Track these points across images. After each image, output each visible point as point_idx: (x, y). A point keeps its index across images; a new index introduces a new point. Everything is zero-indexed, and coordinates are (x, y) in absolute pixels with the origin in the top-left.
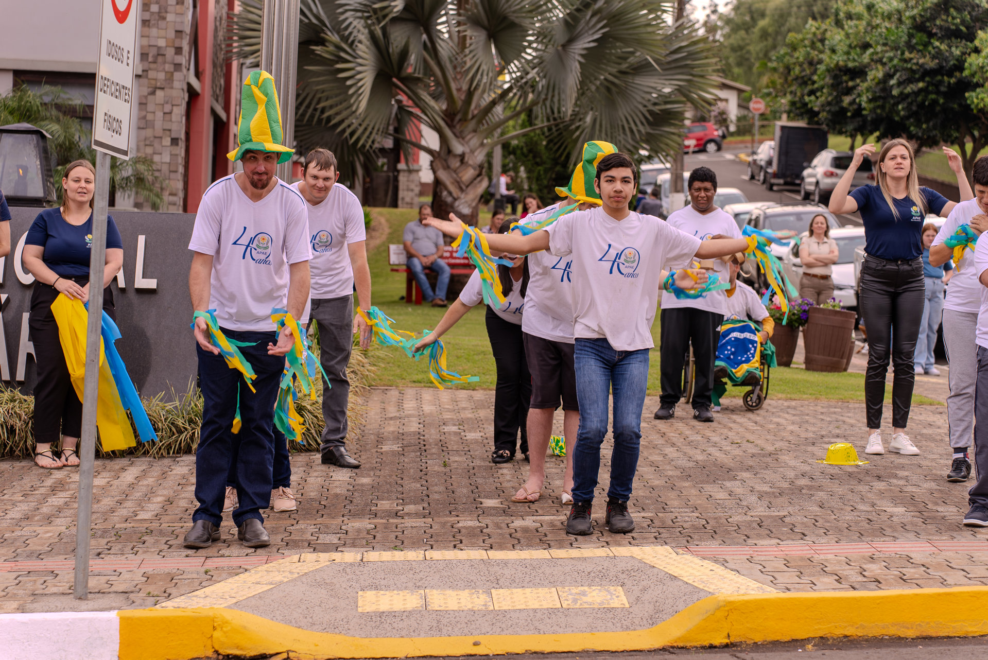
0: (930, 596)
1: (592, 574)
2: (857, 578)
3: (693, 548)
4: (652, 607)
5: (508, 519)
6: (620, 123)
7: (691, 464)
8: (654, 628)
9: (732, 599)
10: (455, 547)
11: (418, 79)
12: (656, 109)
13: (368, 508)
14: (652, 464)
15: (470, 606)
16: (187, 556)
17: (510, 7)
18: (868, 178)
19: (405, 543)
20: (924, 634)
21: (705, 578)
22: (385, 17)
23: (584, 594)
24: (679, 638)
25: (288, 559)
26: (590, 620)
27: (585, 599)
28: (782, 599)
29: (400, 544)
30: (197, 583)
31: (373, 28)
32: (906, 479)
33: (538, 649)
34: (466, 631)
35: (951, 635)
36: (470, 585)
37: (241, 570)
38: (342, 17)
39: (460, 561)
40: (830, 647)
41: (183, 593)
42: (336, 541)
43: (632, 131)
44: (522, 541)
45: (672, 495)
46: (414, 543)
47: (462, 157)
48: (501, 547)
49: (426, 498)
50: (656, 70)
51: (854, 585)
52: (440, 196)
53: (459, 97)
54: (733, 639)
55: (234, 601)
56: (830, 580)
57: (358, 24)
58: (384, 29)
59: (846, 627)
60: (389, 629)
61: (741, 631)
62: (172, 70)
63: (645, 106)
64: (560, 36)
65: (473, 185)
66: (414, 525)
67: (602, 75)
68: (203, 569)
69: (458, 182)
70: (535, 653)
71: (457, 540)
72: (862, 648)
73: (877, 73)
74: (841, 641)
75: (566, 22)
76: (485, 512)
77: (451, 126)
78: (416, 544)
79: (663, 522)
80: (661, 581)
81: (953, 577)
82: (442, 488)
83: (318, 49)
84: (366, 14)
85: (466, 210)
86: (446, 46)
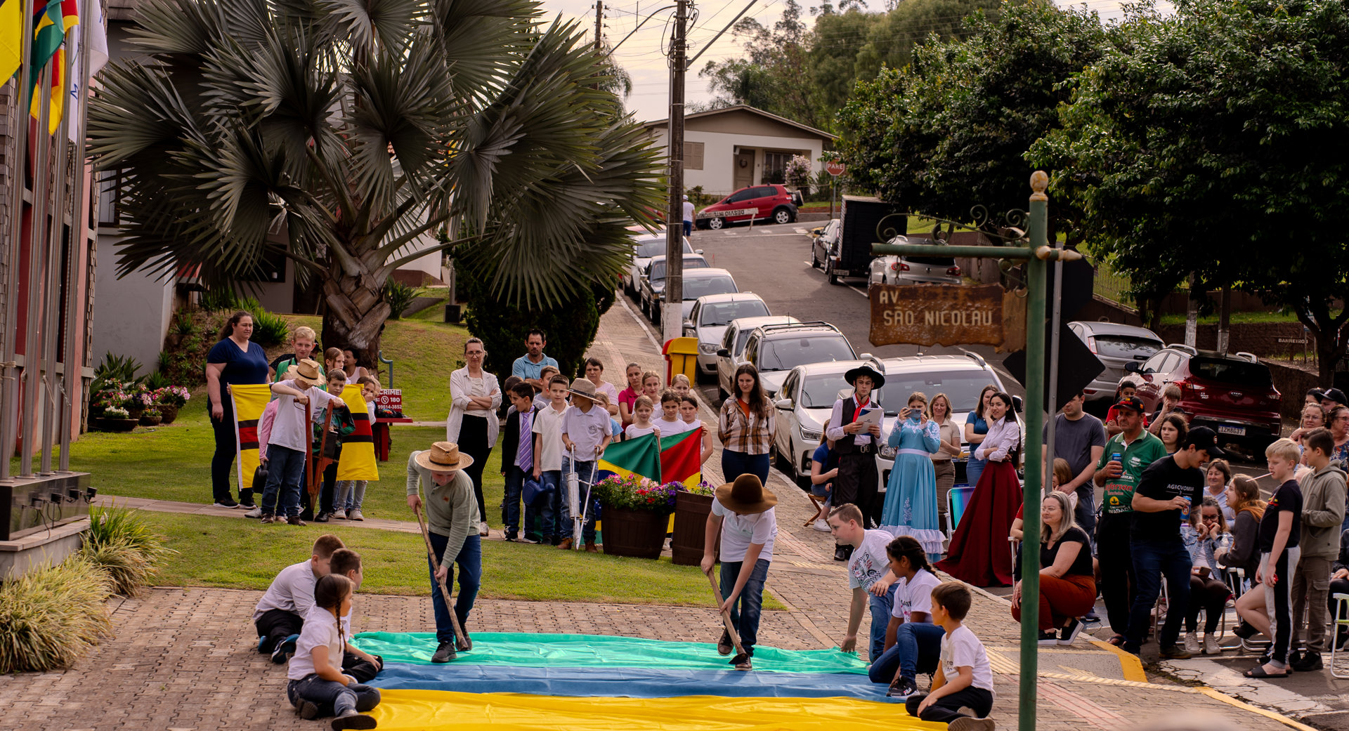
17: (407, 107)
18: (948, 273)
22: (257, 115)
31: (240, 129)
47: (358, 279)
50: (586, 181)
52: (332, 326)
53: (355, 207)
58: (254, 132)
64: (477, 136)
65: (371, 313)
67: (525, 185)
69: (352, 310)
73: (946, 144)
75: (484, 120)
77: (345, 243)
83: (175, 155)
84: (232, 111)
85: (362, 344)
86: (332, 150)
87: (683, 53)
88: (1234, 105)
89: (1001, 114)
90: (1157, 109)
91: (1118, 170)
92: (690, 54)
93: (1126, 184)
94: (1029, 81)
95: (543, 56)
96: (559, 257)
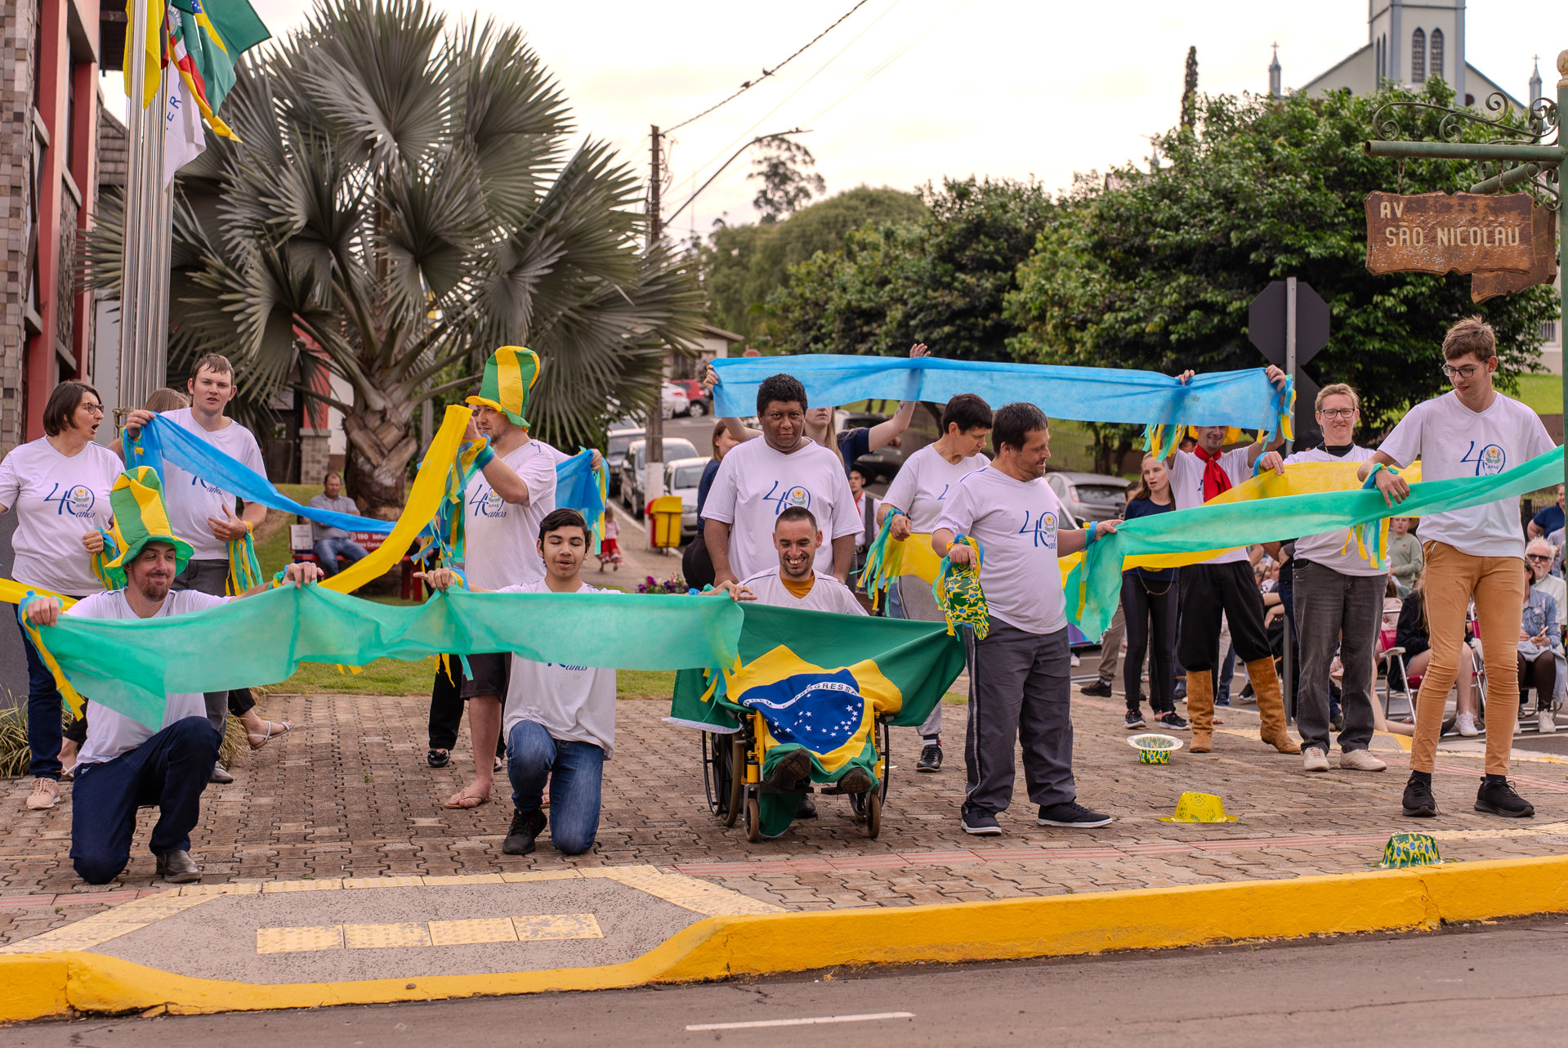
0: (974, 910)
1: (556, 900)
2: (882, 893)
3: (681, 866)
4: (631, 936)
5: (448, 840)
6: (584, 373)
7: (678, 773)
8: (636, 961)
9: (732, 922)
10: (381, 873)
11: (326, 314)
12: (629, 354)
13: (268, 832)
14: (629, 774)
15: (401, 943)
16: (31, 894)
17: (442, 223)
19: (317, 871)
20: (968, 958)
21: (697, 899)
22: (284, 233)
23: (546, 923)
24: (667, 972)
25: (164, 893)
26: (554, 954)
27: (547, 930)
28: (792, 919)
29: (310, 871)
30: (44, 924)
31: (267, 249)
32: (943, 783)
33: (489, 991)
34: (397, 972)
35: (1000, 957)
36: (401, 917)
37: (103, 908)
38: (228, 236)
39: (388, 889)
40: (854, 977)
41: (26, 935)
42: (227, 871)
43: (598, 381)
44: (467, 865)
45: (655, 807)
46: (328, 871)
47: (383, 414)
48: (440, 872)
49: (343, 819)
50: (628, 304)
51: (883, 901)
52: (356, 464)
53: (378, 339)
54: (733, 971)
55: (95, 943)
56: (853, 897)
57: (249, 245)
58: (281, 251)
59: (872, 952)
60: (297, 973)
61: (743, 960)
62: (5, 301)
63: (614, 350)
64: (507, 263)
65: (397, 448)
66: (328, 849)
67: (559, 309)
68: (53, 908)
69: (378, 446)
70: (486, 996)
71: (383, 864)
72: (893, 976)
73: (896, 313)
74: (867, 970)
75: (513, 244)
76: (419, 832)
77: (368, 375)
78: (330, 871)
79: (644, 838)
80: (643, 905)
81: (1000, 889)
82: (363, 807)
83: (197, 276)
84: (258, 232)
85: (388, 481)
86: (361, 273)
87: (658, 216)
88: (1238, 239)
89: (954, 279)
90: (1156, 247)
91: (1120, 309)
92: (664, 216)
93: (1127, 322)
94: (981, 248)
95: (576, 176)
96: (587, 389)
